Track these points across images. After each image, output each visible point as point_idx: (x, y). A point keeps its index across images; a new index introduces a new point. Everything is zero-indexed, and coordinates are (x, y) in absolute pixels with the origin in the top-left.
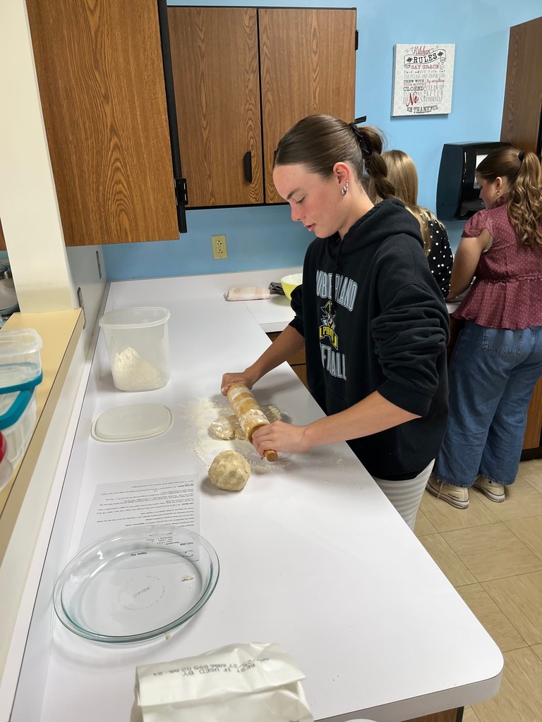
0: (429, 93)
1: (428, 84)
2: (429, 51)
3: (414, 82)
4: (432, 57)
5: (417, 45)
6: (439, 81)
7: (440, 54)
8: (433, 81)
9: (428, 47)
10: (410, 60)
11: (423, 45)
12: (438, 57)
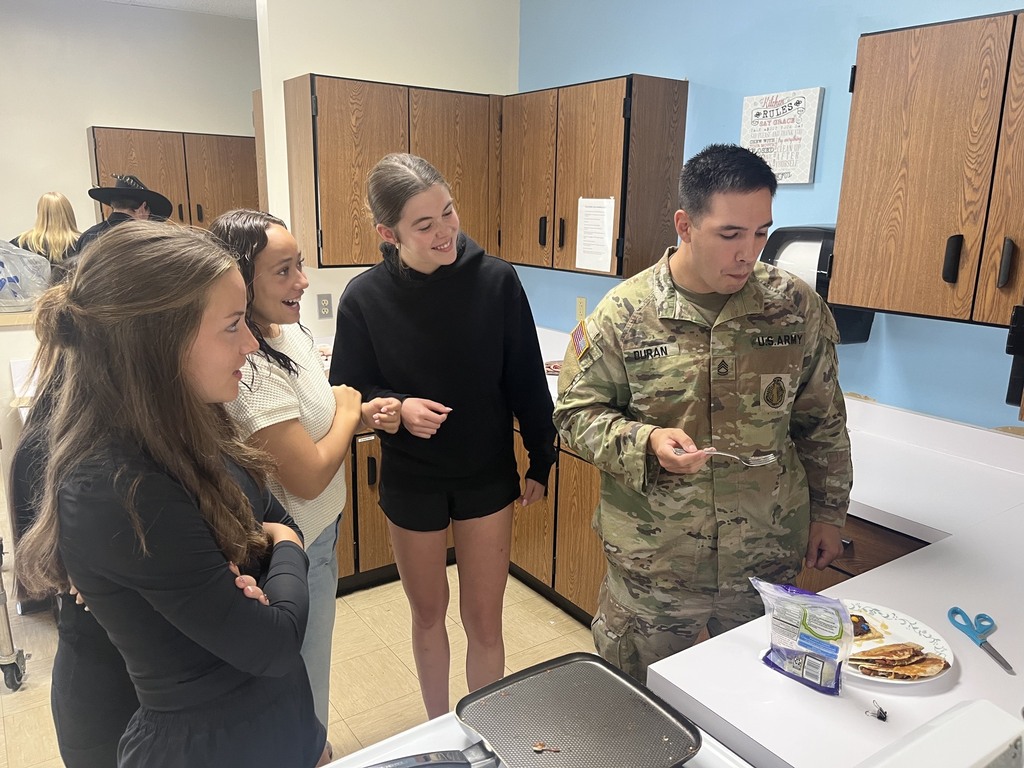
0: (781, 154)
1: (779, 144)
2: (782, 101)
3: (763, 142)
4: (787, 109)
5: (767, 96)
6: (795, 139)
7: (798, 103)
8: (786, 140)
9: (782, 96)
10: (758, 115)
11: (775, 95)
12: (795, 107)
